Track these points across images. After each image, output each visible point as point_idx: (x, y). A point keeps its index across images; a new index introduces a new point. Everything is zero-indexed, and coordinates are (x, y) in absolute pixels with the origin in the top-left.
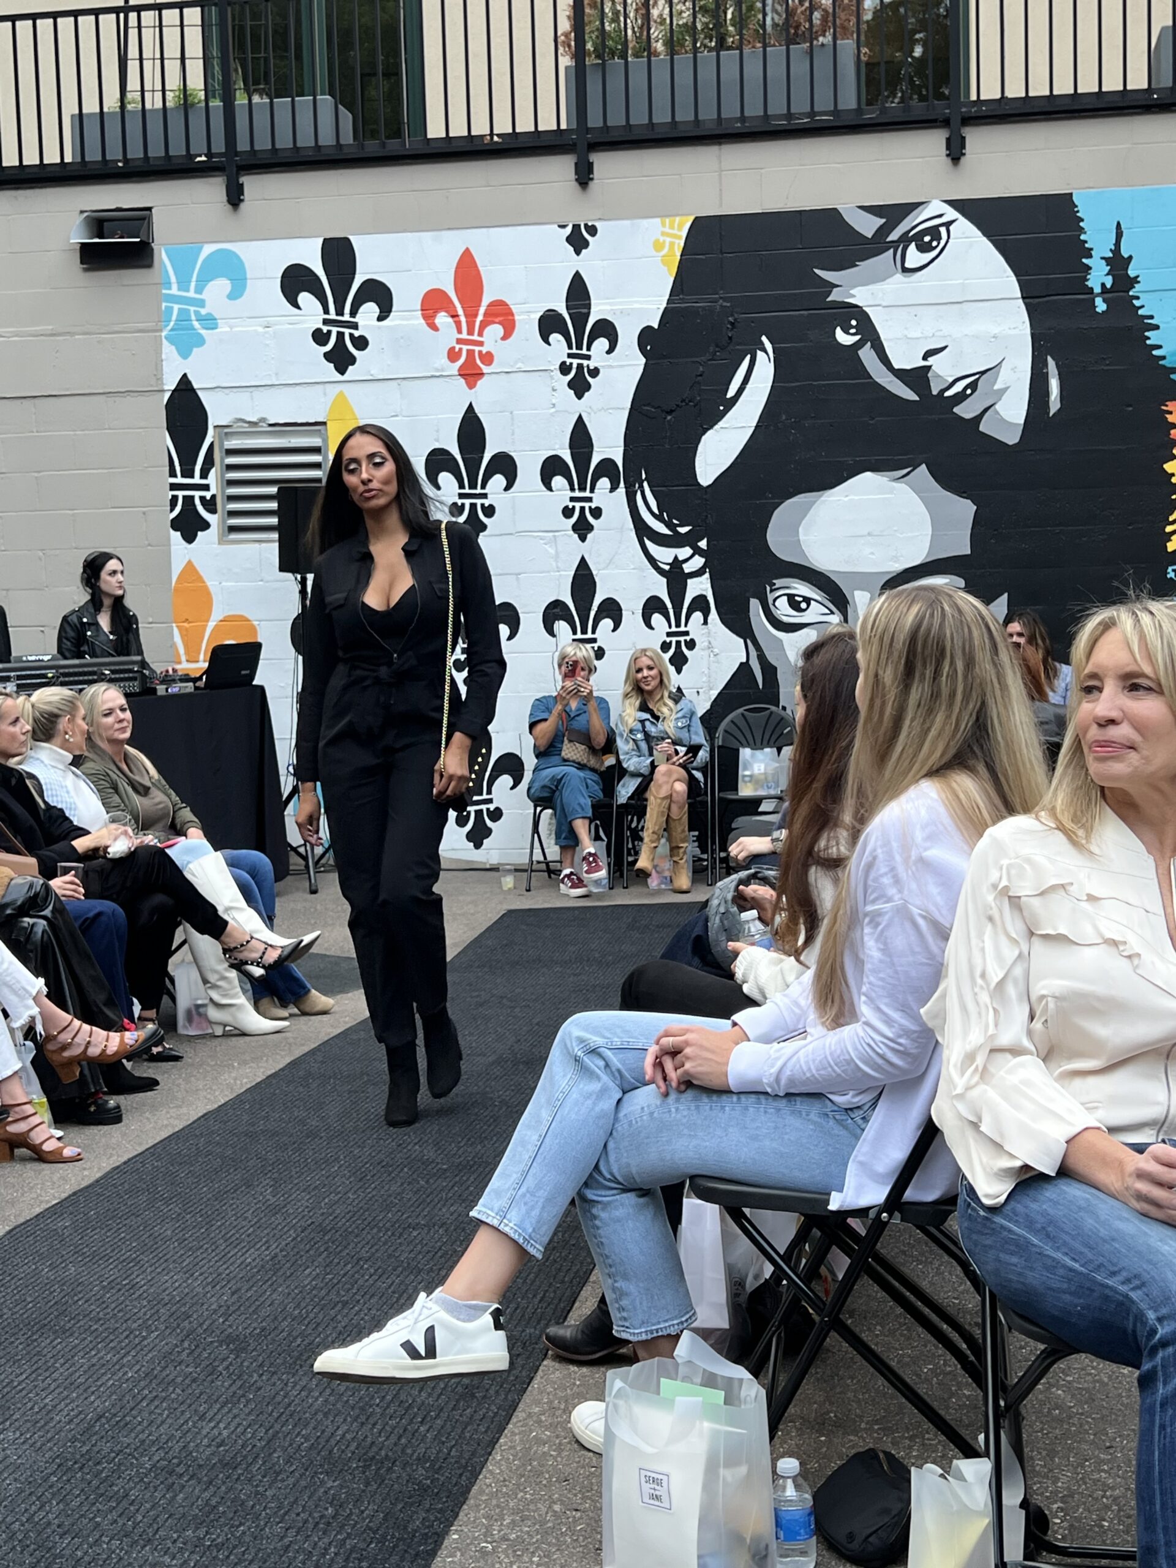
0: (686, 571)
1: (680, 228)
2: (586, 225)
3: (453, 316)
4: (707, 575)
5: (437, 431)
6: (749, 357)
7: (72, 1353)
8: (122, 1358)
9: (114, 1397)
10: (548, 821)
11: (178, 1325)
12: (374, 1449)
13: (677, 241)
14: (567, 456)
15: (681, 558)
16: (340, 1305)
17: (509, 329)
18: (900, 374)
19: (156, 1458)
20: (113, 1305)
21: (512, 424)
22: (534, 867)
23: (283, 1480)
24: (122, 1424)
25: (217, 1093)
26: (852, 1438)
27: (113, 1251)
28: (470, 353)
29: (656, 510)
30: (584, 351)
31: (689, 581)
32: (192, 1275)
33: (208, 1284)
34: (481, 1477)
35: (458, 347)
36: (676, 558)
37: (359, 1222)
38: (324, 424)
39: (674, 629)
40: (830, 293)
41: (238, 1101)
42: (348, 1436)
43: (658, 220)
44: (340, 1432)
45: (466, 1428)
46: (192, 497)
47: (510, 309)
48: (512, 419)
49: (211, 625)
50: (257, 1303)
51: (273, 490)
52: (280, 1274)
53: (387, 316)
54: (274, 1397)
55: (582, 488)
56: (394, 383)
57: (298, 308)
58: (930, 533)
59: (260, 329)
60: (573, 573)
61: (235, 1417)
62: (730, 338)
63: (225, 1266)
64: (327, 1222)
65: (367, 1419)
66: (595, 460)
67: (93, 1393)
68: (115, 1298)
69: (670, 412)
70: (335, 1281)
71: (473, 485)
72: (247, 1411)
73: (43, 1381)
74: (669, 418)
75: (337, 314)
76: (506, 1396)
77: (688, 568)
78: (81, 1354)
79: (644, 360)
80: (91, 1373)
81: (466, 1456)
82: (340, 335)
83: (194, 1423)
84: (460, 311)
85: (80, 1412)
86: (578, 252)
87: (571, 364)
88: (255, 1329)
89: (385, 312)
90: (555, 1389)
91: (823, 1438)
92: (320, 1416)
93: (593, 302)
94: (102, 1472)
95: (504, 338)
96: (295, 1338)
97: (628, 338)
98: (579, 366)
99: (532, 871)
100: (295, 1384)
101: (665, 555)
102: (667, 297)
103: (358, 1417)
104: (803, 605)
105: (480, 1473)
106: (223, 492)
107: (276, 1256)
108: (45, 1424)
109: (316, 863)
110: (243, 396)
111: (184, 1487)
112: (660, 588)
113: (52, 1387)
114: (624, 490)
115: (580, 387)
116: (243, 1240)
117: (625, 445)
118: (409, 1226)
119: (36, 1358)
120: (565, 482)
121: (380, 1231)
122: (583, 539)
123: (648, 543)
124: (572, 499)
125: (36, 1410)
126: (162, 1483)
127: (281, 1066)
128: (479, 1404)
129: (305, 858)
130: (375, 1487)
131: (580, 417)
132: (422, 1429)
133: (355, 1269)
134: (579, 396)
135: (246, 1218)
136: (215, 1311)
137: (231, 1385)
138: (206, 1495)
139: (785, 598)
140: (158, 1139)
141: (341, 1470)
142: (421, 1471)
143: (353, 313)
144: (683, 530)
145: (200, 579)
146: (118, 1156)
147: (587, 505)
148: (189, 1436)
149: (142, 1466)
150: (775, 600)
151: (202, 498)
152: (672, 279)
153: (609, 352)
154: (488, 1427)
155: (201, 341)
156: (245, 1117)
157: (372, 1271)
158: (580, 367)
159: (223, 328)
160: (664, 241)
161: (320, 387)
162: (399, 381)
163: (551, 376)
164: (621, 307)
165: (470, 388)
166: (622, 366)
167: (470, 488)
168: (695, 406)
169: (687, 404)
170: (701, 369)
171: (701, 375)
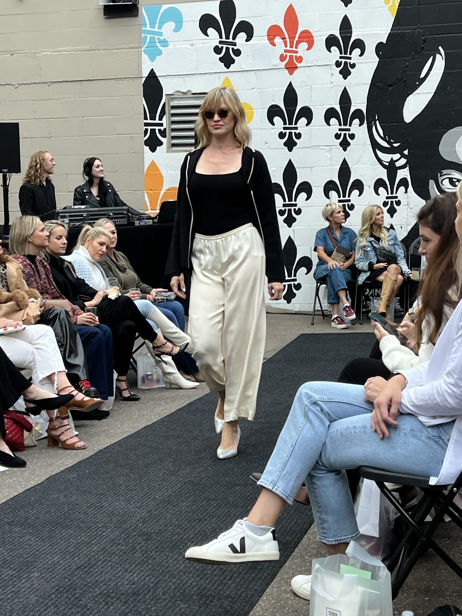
0: (397, 166)
3: (283, 39)
4: (408, 168)
5: (274, 96)
6: (432, 57)
7: (69, 537)
8: (93, 540)
9: (86, 559)
11: (120, 526)
12: (205, 591)
14: (338, 108)
15: (394, 159)
16: (197, 521)
17: (311, 45)
19: (102, 589)
20: (91, 516)
21: (311, 92)
22: (316, 313)
23: (160, 603)
24: (88, 572)
25: (152, 417)
26: (441, 599)
27: (94, 490)
28: (291, 57)
29: (382, 135)
30: (348, 55)
31: (398, 171)
32: (130, 503)
33: (137, 507)
34: (255, 607)
35: (285, 54)
36: (392, 159)
37: (211, 481)
39: (390, 195)
41: (162, 421)
42: (194, 584)
44: (190, 582)
45: (251, 583)
46: (155, 130)
47: (312, 34)
48: (311, 89)
49: (163, 192)
50: (159, 518)
52: (171, 504)
53: (251, 39)
54: (161, 563)
55: (345, 124)
56: (253, 72)
57: (208, 36)
59: (189, 46)
60: (339, 167)
61: (141, 571)
62: (422, 48)
63: (146, 499)
64: (196, 480)
65: (204, 576)
66: (352, 110)
67: (77, 556)
68: (93, 512)
69: (391, 86)
70: (197, 509)
71: (291, 123)
72: (147, 569)
73: (54, 549)
74: (390, 88)
75: (226, 39)
76: (272, 569)
77: (398, 164)
78: (73, 537)
79: (378, 59)
80: (76, 547)
81: (249, 596)
82: (227, 49)
83: (122, 573)
84: (287, 36)
85: (70, 565)
87: (341, 62)
88: (156, 530)
89: (249, 38)
90: (297, 567)
91: (427, 599)
92: (181, 573)
93: (353, 30)
94: (76, 594)
95: (308, 49)
96: (174, 536)
97: (370, 49)
98: (346, 63)
99: (315, 315)
100: (172, 557)
101: (386, 158)
102: (391, 27)
103: (199, 575)
104: (457, 183)
105: (255, 605)
106: (169, 127)
107: (170, 495)
108: (53, 570)
110: (180, 79)
111: (113, 603)
112: (383, 174)
113: (58, 552)
114: (366, 125)
115: (345, 73)
116: (156, 487)
117: (367, 103)
118: (235, 485)
119: (52, 539)
120: (337, 121)
121: (221, 486)
122: (345, 150)
123: (378, 151)
124: (340, 130)
125: (49, 563)
126: (103, 601)
127: (184, 405)
128: (259, 572)
130: (204, 609)
131: (345, 88)
132: (229, 582)
133: (207, 504)
134: (345, 78)
135: (159, 477)
136: (138, 520)
137: (142, 556)
138: (123, 608)
139: (448, 179)
140: (122, 438)
141: (188, 600)
142: (226, 603)
143: (234, 38)
144: (396, 145)
145: (158, 169)
146: (103, 445)
147: (347, 133)
148: (119, 579)
149: (95, 592)
150: (442, 181)
151: (159, 130)
152: (394, 18)
153: (361, 55)
154: (261, 584)
155: (160, 53)
156: (165, 429)
157: (215, 505)
159: (171, 46)
161: (217, 75)
162: (255, 71)
163: (331, 68)
164: (367, 33)
165: (291, 75)
166: (367, 62)
167: (289, 125)
168: (403, 82)
169: (399, 82)
170: (407, 64)
171: (407, 67)
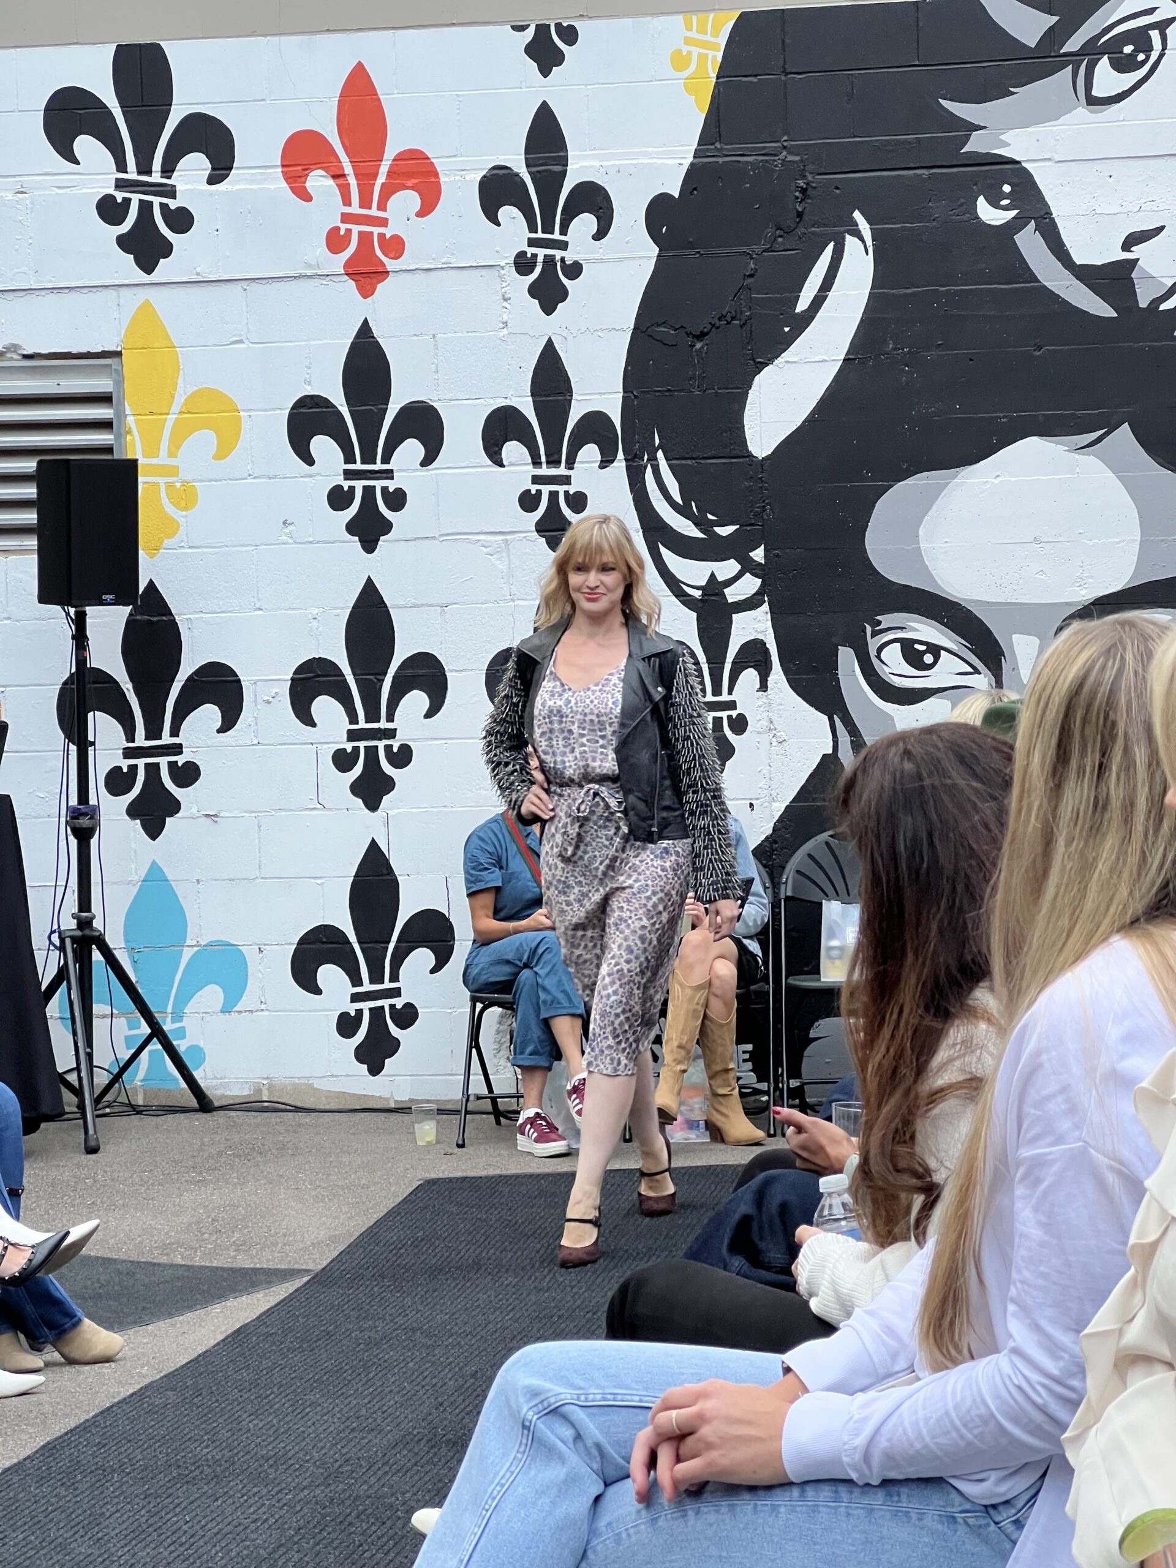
0: (730, 600)
1: (715, 34)
2: (558, 26)
3: (335, 177)
4: (765, 607)
5: (309, 367)
6: (831, 245)
10: (495, 1027)
13: (711, 53)
14: (527, 408)
15: (720, 578)
17: (430, 198)
18: (1086, 274)
21: (436, 356)
22: (470, 1107)
28: (366, 238)
29: (678, 498)
30: (556, 236)
31: (736, 617)
35: (343, 227)
36: (713, 575)
38: (118, 354)
40: (968, 137)
43: (680, 17)
47: (432, 163)
48: (436, 347)
51: (29, 465)
53: (227, 176)
55: (553, 462)
56: (237, 287)
57: (76, 162)
58: (1139, 538)
59: (10, 196)
62: (800, 215)
66: (575, 415)
69: (701, 336)
71: (368, 458)
74: (699, 345)
75: (140, 173)
77: (733, 594)
79: (656, 250)
82: (145, 208)
84: (348, 169)
86: (545, 72)
87: (535, 256)
89: (221, 170)
93: (569, 153)
95: (422, 213)
97: (630, 214)
99: (468, 1113)
101: (693, 572)
102: (695, 146)
104: (928, 659)
109: (97, 1100)
112: (685, 627)
114: (624, 464)
115: (549, 294)
117: (625, 392)
120: (525, 450)
123: (665, 552)
124: (536, 480)
129: (78, 1092)
131: (550, 343)
134: (548, 308)
139: (898, 646)
143: (168, 171)
144: (725, 531)
147: (561, 489)
150: (880, 650)
152: (704, 116)
153: (601, 234)
158: (549, 261)
160: (689, 53)
161: (111, 293)
162: (244, 284)
163: (501, 277)
164: (618, 163)
165: (365, 297)
166: (620, 260)
167: (363, 463)
168: (741, 327)
169: (728, 323)
170: (753, 266)
171: (751, 276)
